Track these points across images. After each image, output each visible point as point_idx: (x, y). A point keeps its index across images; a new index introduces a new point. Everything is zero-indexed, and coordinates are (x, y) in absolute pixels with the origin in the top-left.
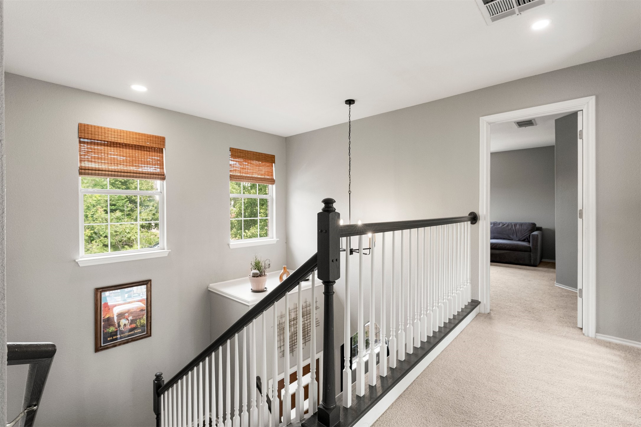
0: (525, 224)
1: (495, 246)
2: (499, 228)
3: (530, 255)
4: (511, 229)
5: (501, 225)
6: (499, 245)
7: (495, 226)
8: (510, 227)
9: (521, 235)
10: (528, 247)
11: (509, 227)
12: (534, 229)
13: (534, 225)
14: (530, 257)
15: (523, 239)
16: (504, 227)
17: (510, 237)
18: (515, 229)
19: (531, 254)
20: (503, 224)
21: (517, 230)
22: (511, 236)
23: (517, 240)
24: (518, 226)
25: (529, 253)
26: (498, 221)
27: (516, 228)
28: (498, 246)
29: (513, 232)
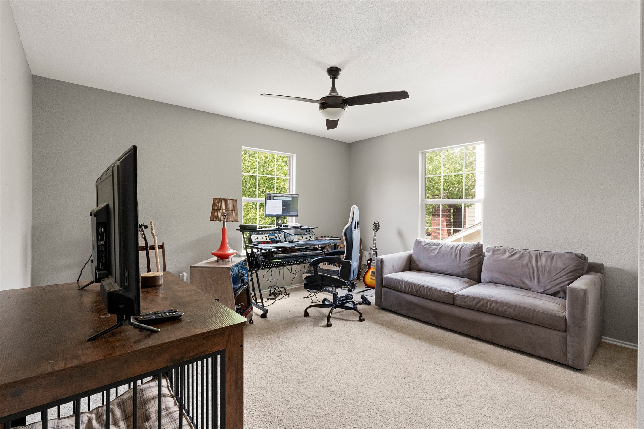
0: (561, 255)
1: (483, 305)
2: (503, 260)
3: (565, 339)
4: (527, 264)
5: (507, 254)
6: (491, 305)
7: (496, 256)
8: (526, 260)
9: (549, 281)
10: (560, 317)
11: (523, 260)
12: (582, 270)
13: (583, 258)
14: (566, 344)
15: (553, 290)
16: (513, 260)
17: (524, 283)
18: (537, 266)
19: (568, 338)
20: (512, 252)
21: (540, 269)
22: (527, 282)
23: (540, 291)
24: (544, 259)
25: (561, 334)
26: (505, 246)
27: (539, 264)
28: (489, 304)
29: (531, 271)
